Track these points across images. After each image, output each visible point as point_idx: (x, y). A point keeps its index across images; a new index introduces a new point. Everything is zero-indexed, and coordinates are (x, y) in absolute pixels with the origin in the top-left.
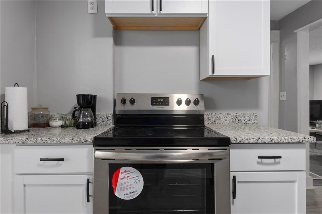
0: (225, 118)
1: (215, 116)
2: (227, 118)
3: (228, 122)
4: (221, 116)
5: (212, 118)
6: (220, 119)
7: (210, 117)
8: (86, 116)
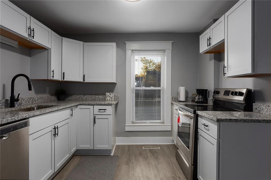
0: (266, 109)
1: (260, 107)
2: (268, 109)
3: (268, 114)
4: (264, 107)
5: (258, 108)
6: (263, 109)
7: (257, 106)
8: (199, 99)
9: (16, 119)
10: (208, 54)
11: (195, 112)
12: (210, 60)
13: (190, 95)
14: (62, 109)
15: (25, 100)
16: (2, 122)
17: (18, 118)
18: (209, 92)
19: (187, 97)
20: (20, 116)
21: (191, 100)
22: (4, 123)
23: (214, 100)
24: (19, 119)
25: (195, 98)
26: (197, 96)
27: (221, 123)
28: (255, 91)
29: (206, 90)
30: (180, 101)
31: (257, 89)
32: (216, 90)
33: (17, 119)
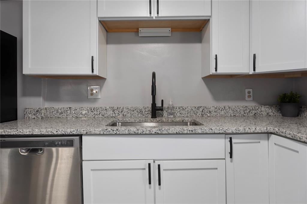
9: (53, 132)
14: (177, 134)
15: (187, 110)
16: (33, 132)
17: (57, 131)
20: (61, 130)
22: (36, 134)
24: (59, 133)
33: (56, 133)
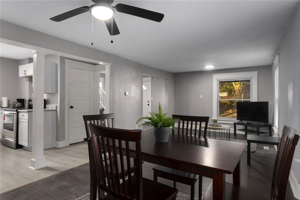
5: (48, 107)
8: (18, 105)
10: (25, 78)
11: (17, 111)
12: (26, 81)
13: (11, 103)
18: (25, 100)
19: (9, 105)
21: (12, 106)
23: (29, 105)
25: (15, 105)
26: (17, 103)
27: (30, 113)
28: (47, 100)
29: (24, 100)
30: (3, 108)
31: (48, 99)
32: (30, 99)
